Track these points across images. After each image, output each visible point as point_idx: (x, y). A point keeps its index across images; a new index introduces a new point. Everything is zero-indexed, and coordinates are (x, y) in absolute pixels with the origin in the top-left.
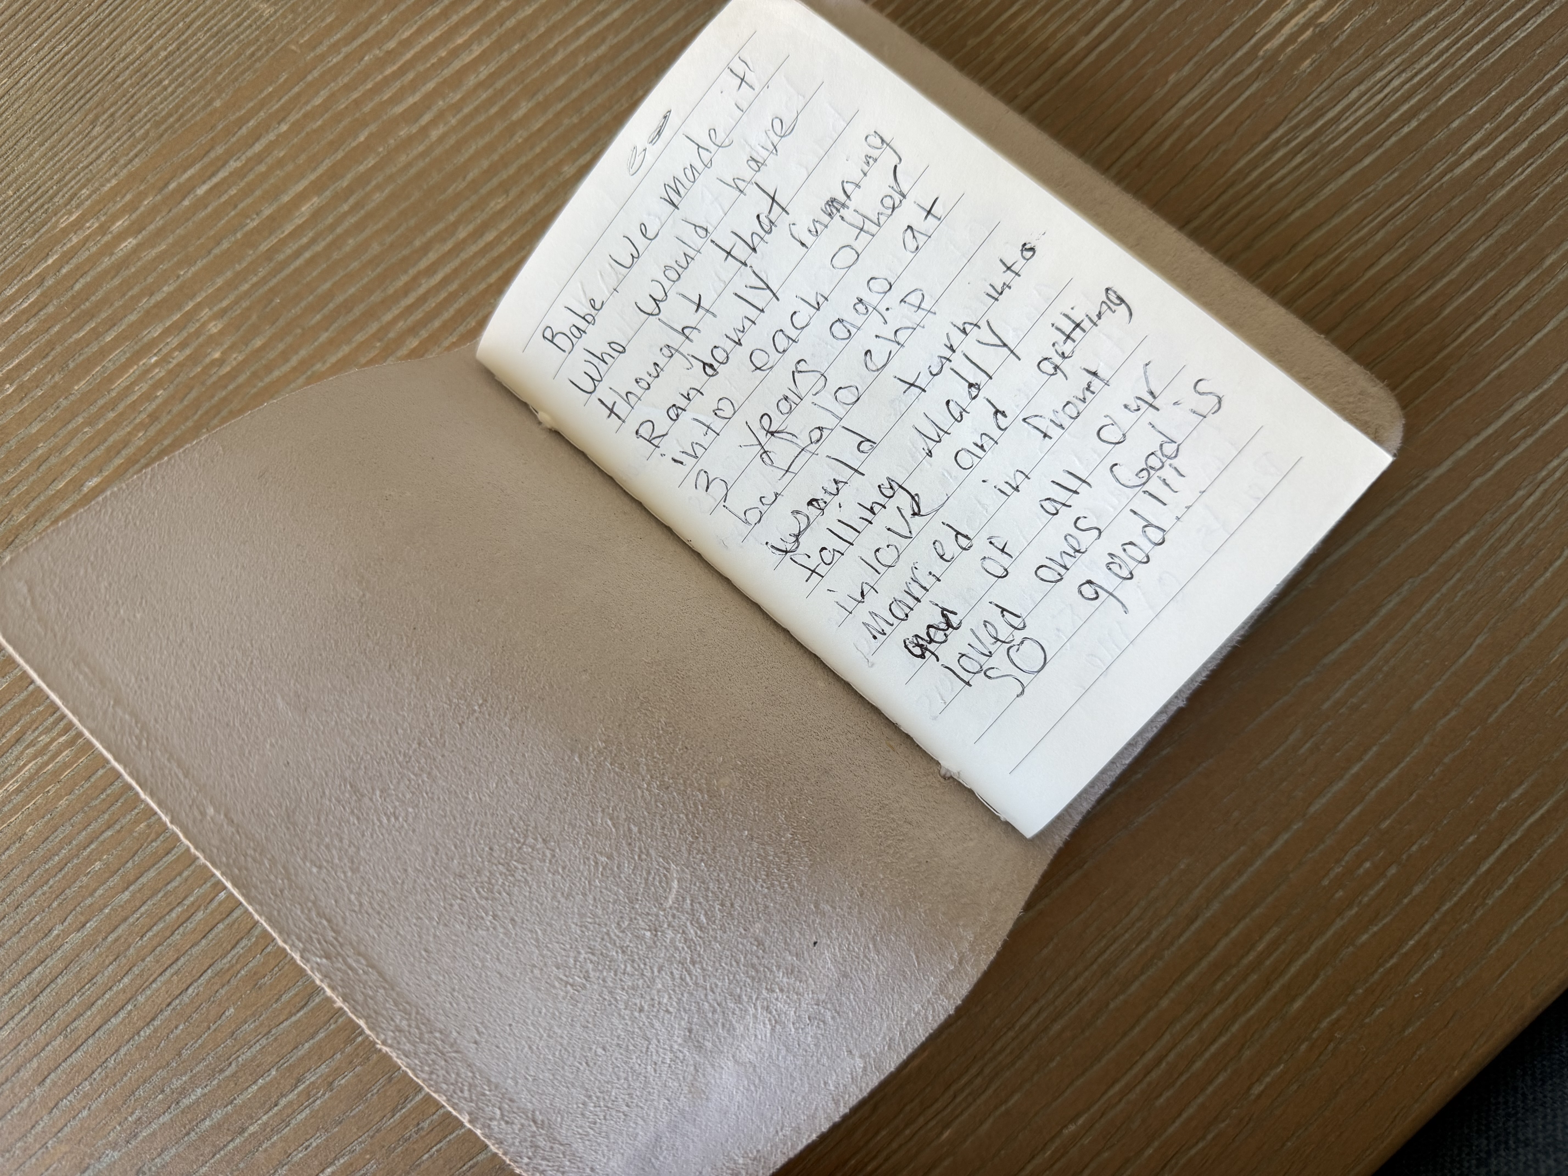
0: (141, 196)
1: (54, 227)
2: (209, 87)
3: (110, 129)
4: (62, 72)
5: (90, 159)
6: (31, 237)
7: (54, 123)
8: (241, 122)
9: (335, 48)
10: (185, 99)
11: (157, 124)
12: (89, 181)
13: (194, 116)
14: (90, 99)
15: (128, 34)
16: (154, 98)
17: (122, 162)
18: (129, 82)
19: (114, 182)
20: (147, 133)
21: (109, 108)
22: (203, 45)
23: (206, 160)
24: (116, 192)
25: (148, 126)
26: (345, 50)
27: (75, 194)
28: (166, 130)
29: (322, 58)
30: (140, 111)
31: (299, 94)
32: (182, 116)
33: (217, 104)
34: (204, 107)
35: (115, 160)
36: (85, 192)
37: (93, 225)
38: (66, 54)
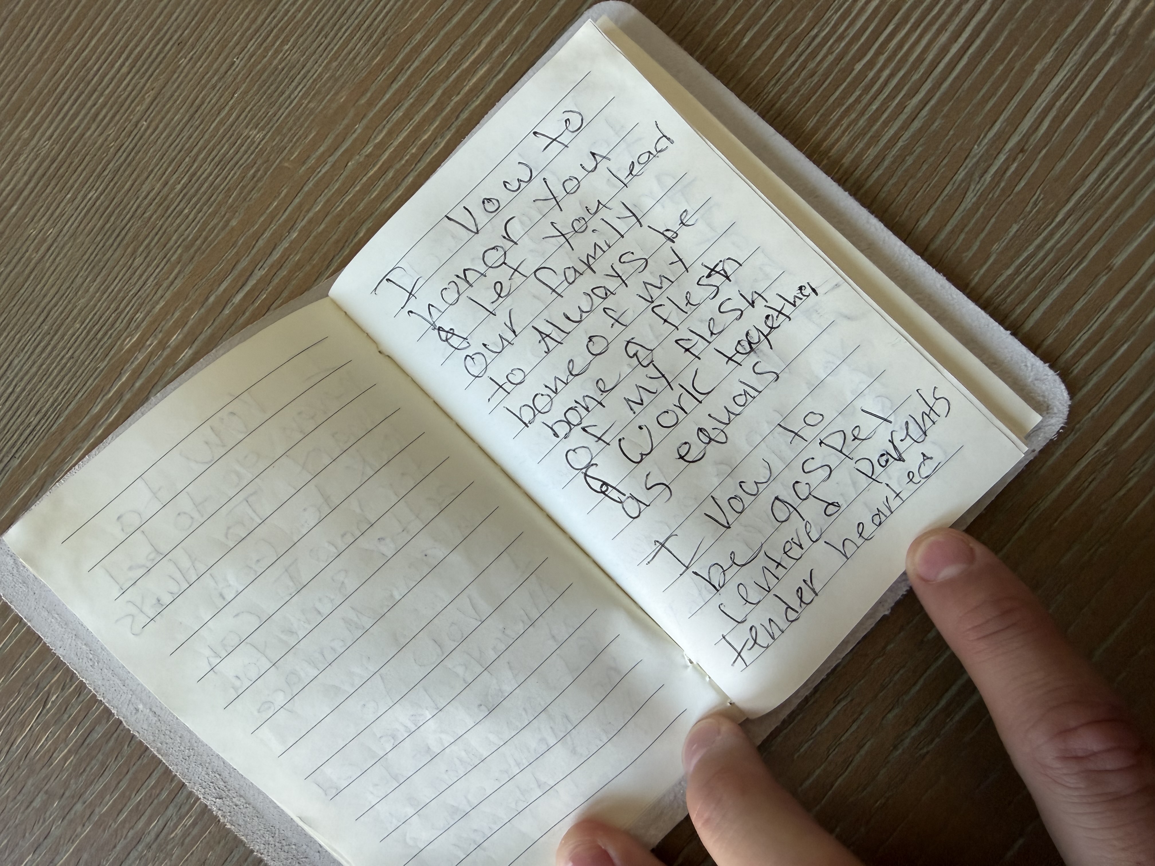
0: (188, 312)
1: (121, 349)
2: (223, 210)
3: (148, 259)
4: (97, 216)
5: (137, 287)
6: (103, 360)
7: (100, 261)
8: (257, 236)
9: (322, 160)
10: (206, 224)
11: (187, 248)
12: (141, 305)
13: (217, 236)
14: (126, 235)
15: (145, 174)
16: (179, 226)
17: (165, 285)
18: (154, 217)
19: (162, 303)
20: (180, 256)
21: (144, 240)
22: (210, 174)
23: (236, 272)
24: (166, 312)
25: (179, 251)
26: (332, 160)
27: (131, 319)
28: (196, 252)
29: (313, 170)
30: (170, 239)
31: (301, 205)
32: (206, 238)
33: (234, 223)
34: (223, 228)
35: (158, 285)
36: (140, 316)
37: (152, 343)
38: (98, 198)
